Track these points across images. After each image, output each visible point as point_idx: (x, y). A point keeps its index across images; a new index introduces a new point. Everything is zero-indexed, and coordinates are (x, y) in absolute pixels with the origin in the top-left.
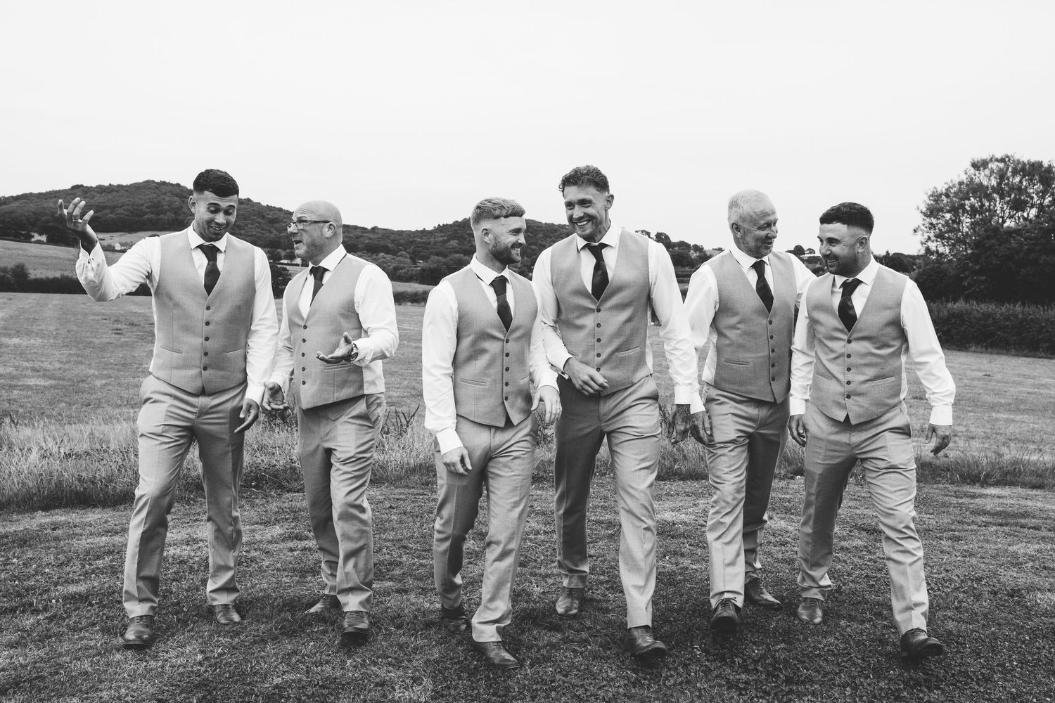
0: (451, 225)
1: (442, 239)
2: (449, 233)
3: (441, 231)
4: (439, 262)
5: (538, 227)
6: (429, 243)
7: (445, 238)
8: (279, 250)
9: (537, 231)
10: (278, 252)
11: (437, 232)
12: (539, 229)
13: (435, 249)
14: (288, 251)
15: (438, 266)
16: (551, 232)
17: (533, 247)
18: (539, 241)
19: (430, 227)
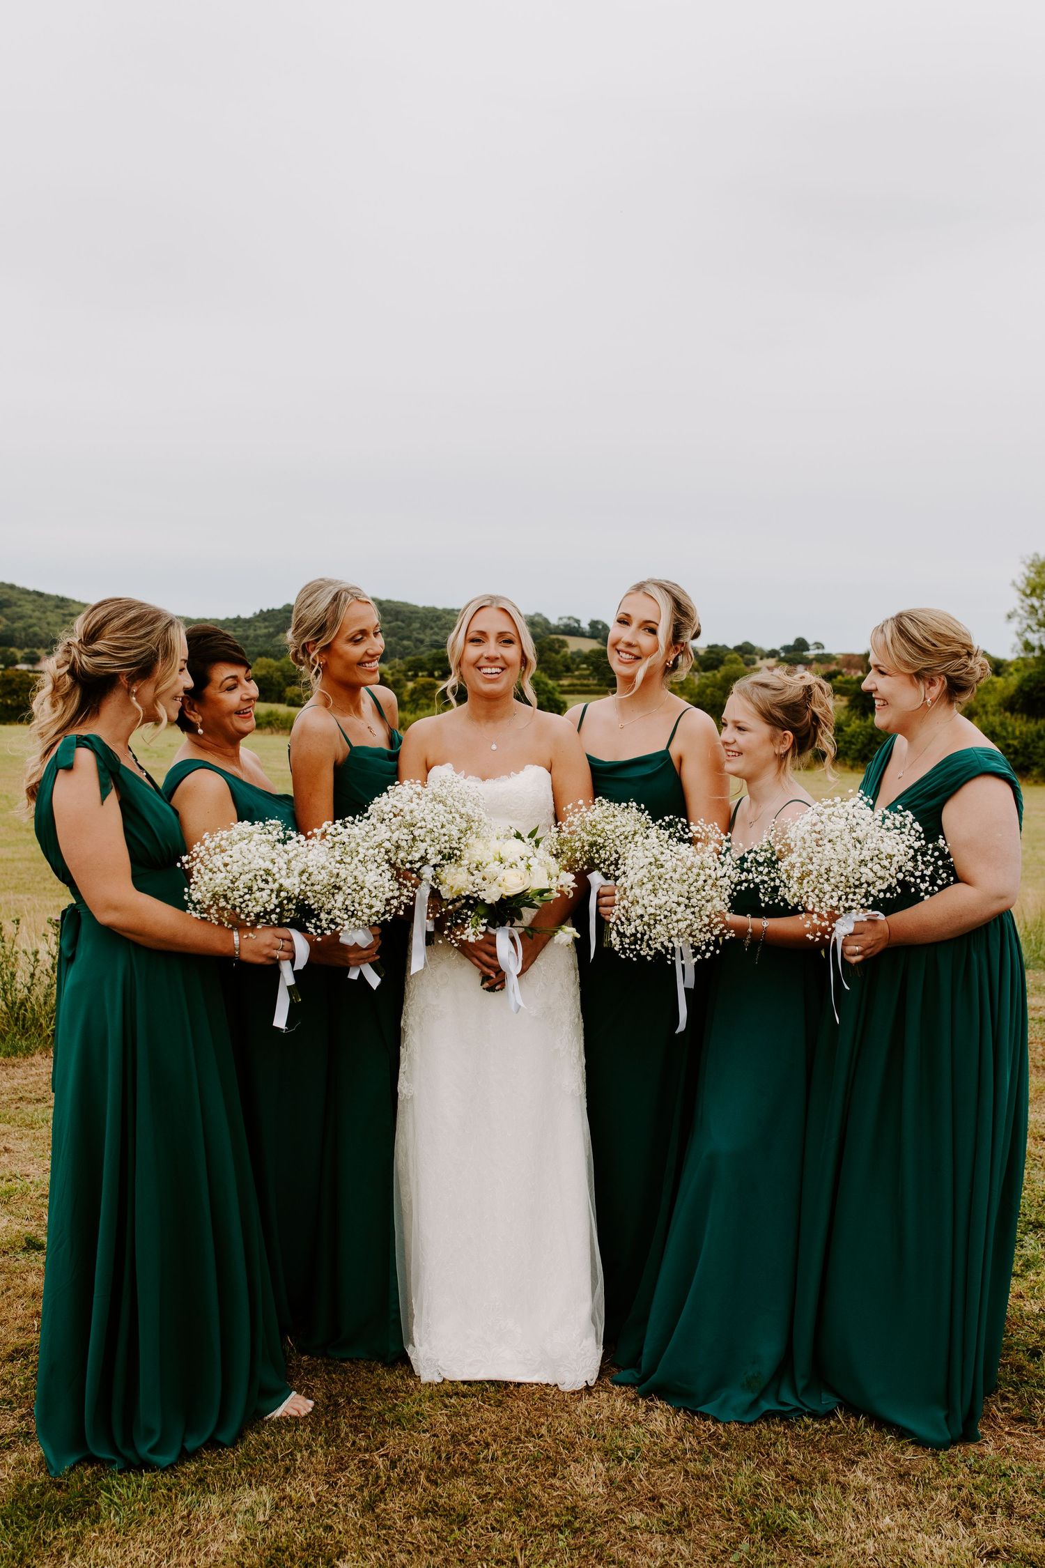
0: (279, 611)
1: (266, 631)
2: (278, 622)
3: (265, 620)
4: (270, 667)
5: (412, 613)
6: (247, 638)
7: (271, 630)
8: (12, 650)
9: (410, 618)
10: (12, 653)
11: (258, 621)
12: (414, 615)
13: (256, 646)
14: (27, 650)
15: (268, 672)
16: (431, 620)
17: (406, 643)
18: (415, 635)
19: (247, 614)
